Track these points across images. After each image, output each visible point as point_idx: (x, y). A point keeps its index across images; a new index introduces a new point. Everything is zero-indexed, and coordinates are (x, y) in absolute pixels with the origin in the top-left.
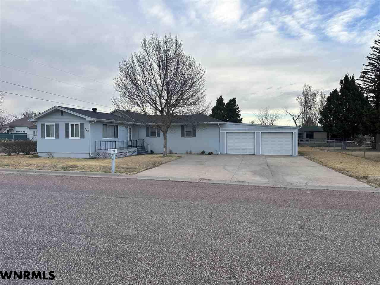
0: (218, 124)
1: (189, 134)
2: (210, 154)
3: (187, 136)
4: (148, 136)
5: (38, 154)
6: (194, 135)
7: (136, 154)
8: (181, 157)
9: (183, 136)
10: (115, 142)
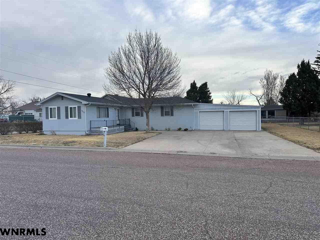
0: (192, 105)
1: (167, 114)
2: (186, 130)
3: (166, 115)
4: (133, 116)
5: (43, 132)
6: (172, 115)
7: (124, 131)
8: (161, 133)
9: (162, 115)
10: (107, 121)
